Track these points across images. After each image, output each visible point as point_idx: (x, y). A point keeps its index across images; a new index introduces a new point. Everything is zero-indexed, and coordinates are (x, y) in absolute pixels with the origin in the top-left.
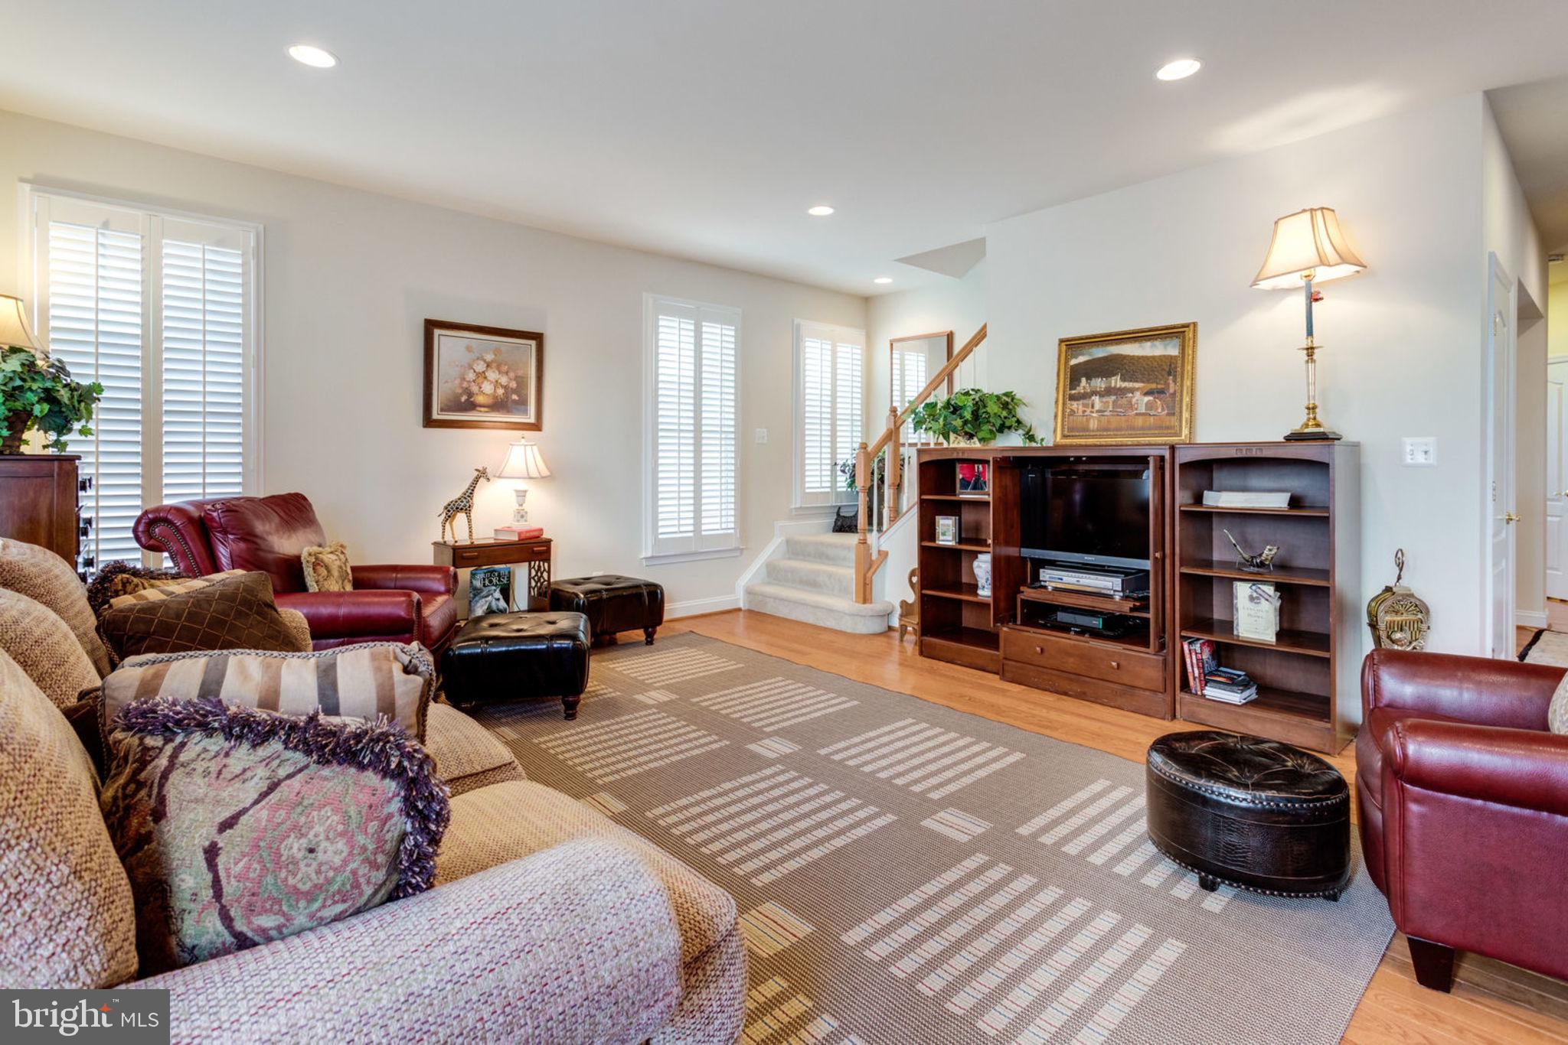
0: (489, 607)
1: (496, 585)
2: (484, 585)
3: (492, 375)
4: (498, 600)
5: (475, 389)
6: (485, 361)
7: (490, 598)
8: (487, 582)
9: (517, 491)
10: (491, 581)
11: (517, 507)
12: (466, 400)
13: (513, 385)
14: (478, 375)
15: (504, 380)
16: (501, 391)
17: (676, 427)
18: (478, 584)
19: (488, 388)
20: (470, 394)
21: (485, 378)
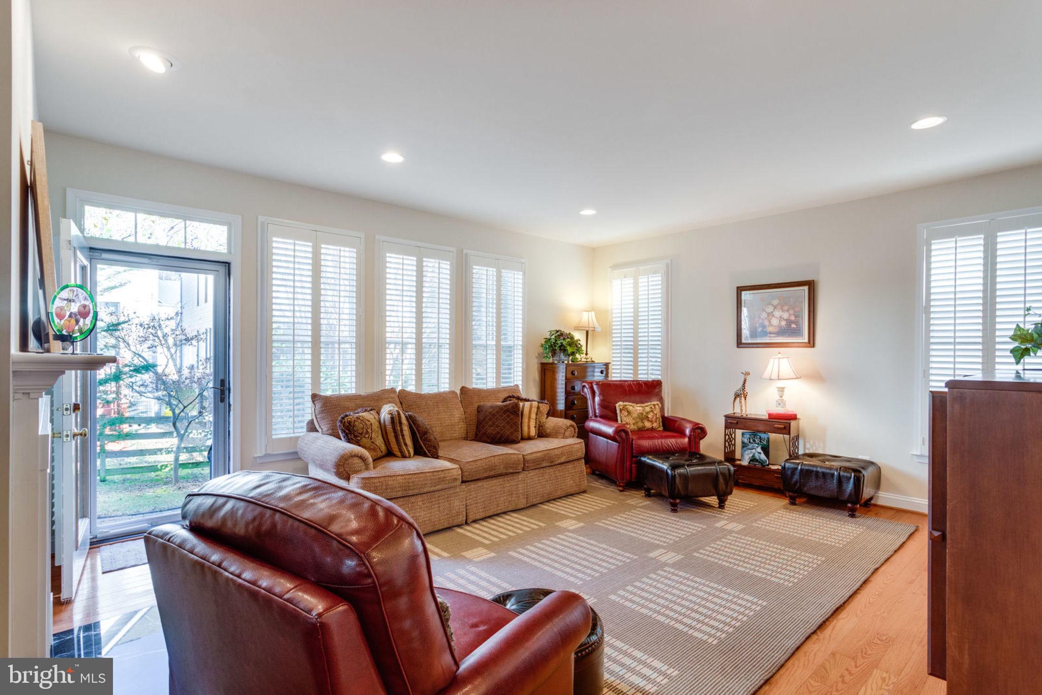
0: (753, 456)
1: (758, 444)
2: (750, 442)
3: (778, 313)
4: (760, 453)
5: (767, 323)
6: (772, 305)
7: (754, 451)
8: (751, 441)
9: (778, 388)
10: (754, 441)
11: (779, 398)
12: (762, 331)
13: (793, 318)
14: (769, 314)
15: (786, 316)
16: (784, 323)
17: (952, 340)
18: (746, 441)
19: (775, 322)
20: (764, 327)
21: (773, 315)
